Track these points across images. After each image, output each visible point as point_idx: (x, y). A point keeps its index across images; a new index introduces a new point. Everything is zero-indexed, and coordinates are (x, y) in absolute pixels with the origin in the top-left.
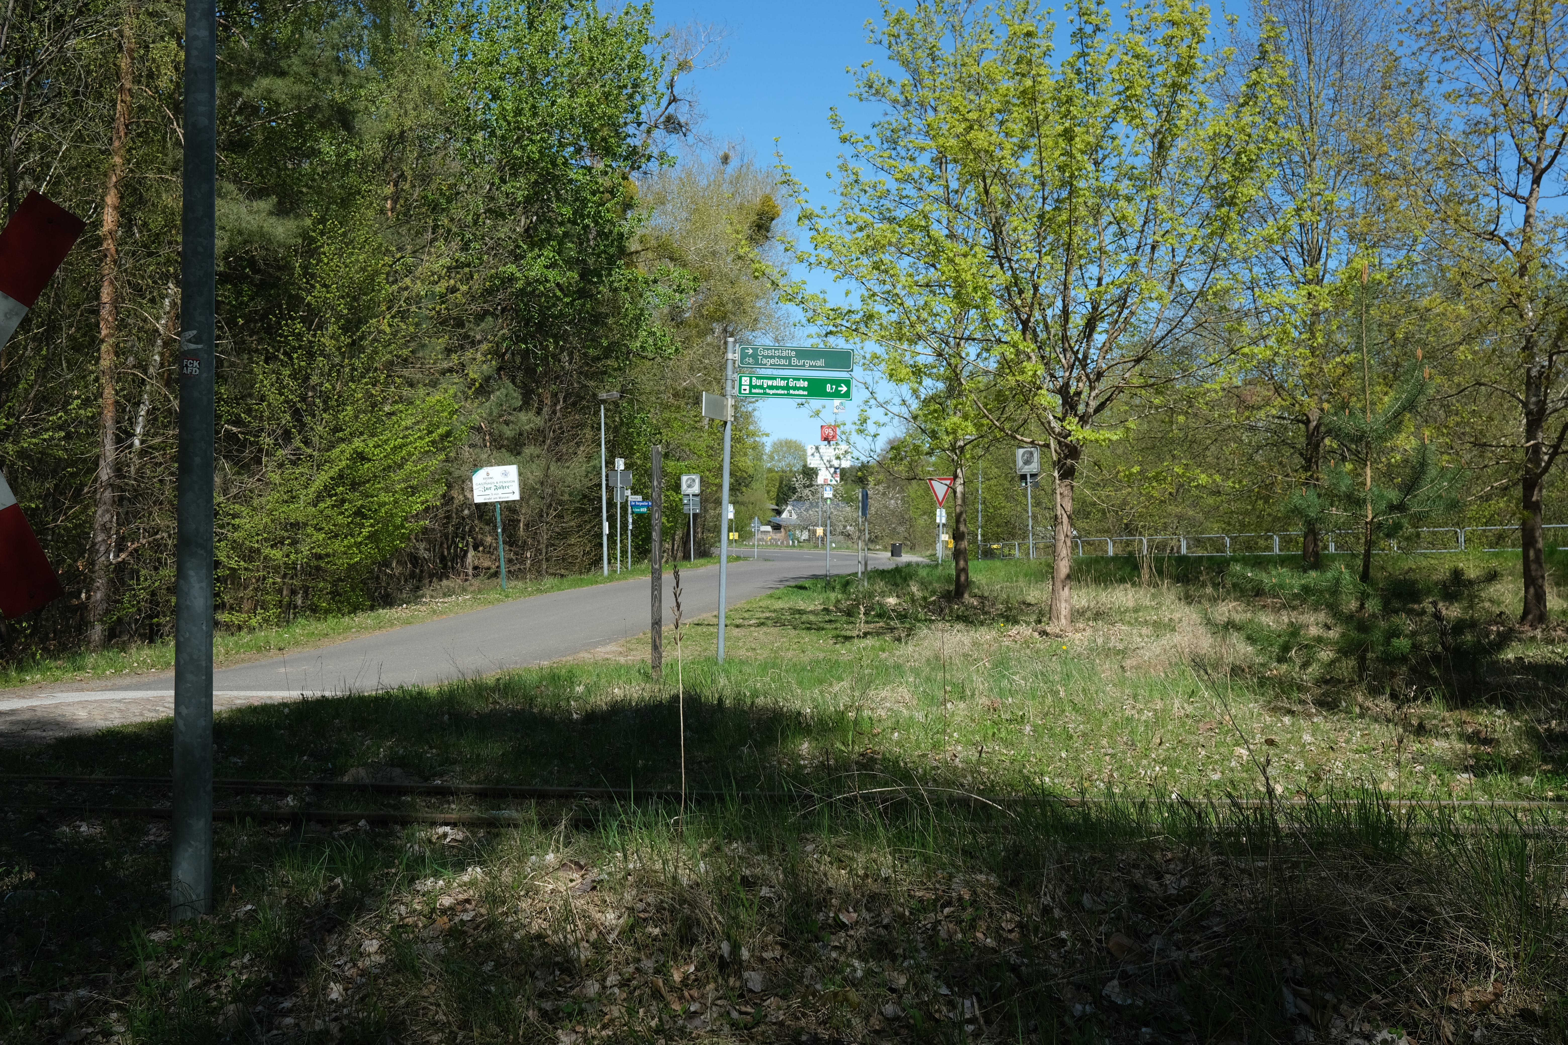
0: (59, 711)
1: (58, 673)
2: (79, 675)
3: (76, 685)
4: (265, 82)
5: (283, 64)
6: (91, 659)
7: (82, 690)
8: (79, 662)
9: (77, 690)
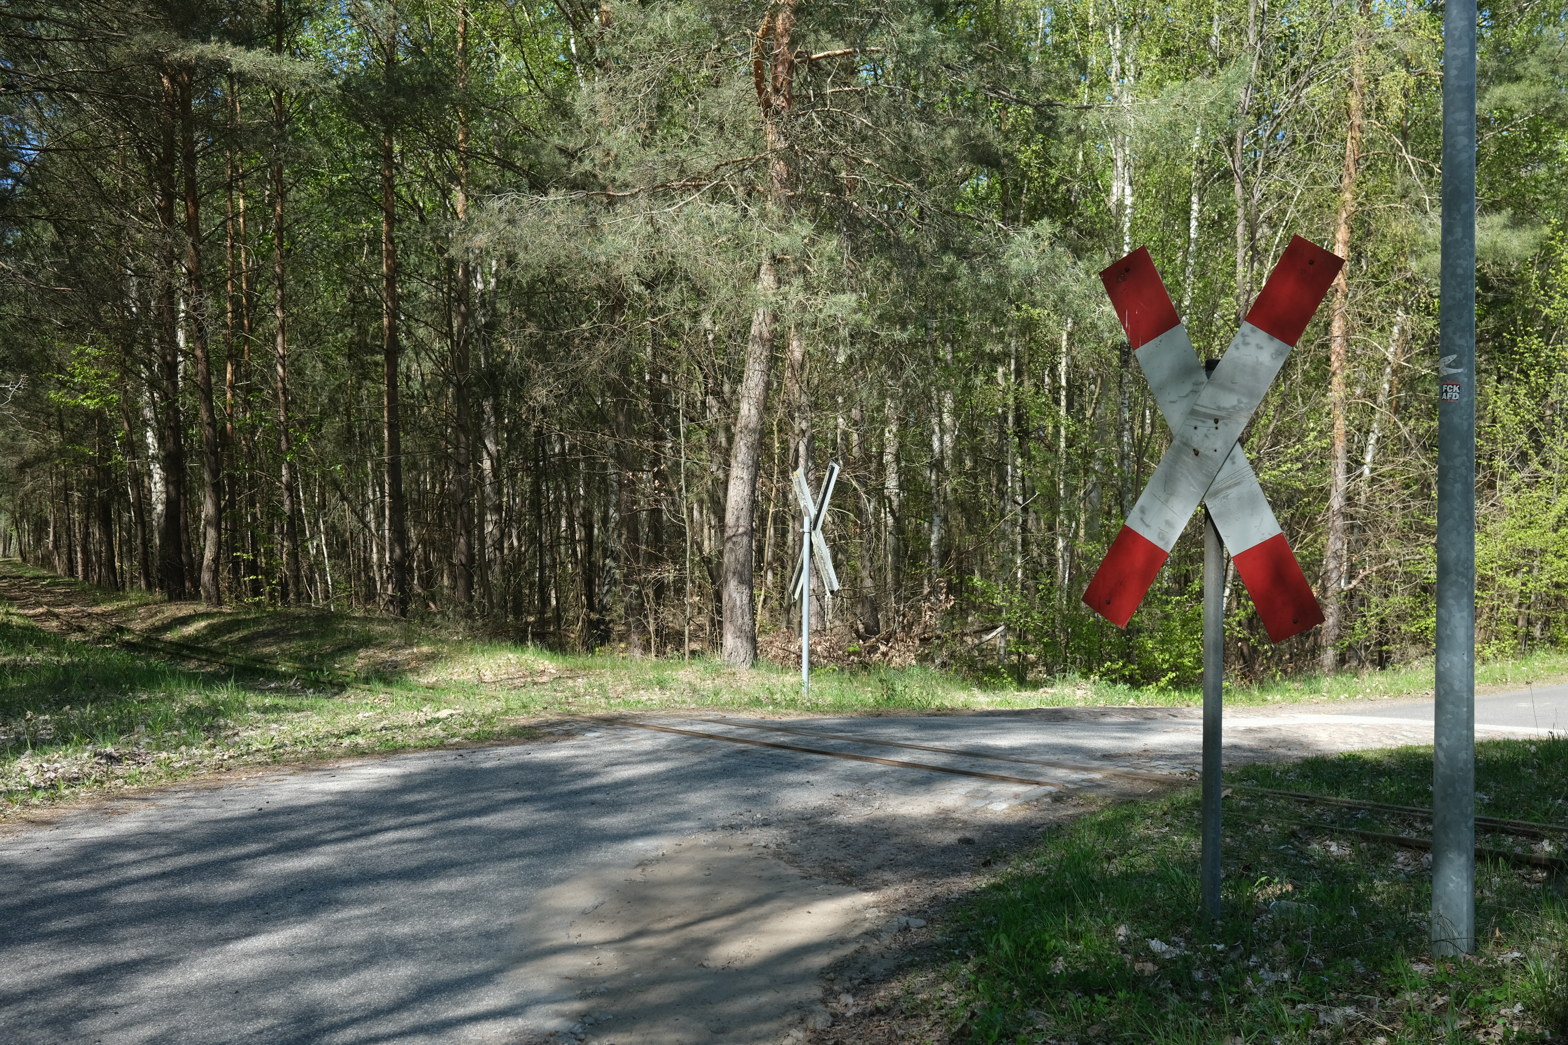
0: (1302, 732)
1: (1296, 695)
2: (1316, 698)
3: (1313, 707)
4: (1498, 91)
5: (1519, 68)
6: (1326, 683)
7: (1319, 712)
8: (1315, 685)
9: (1314, 712)
